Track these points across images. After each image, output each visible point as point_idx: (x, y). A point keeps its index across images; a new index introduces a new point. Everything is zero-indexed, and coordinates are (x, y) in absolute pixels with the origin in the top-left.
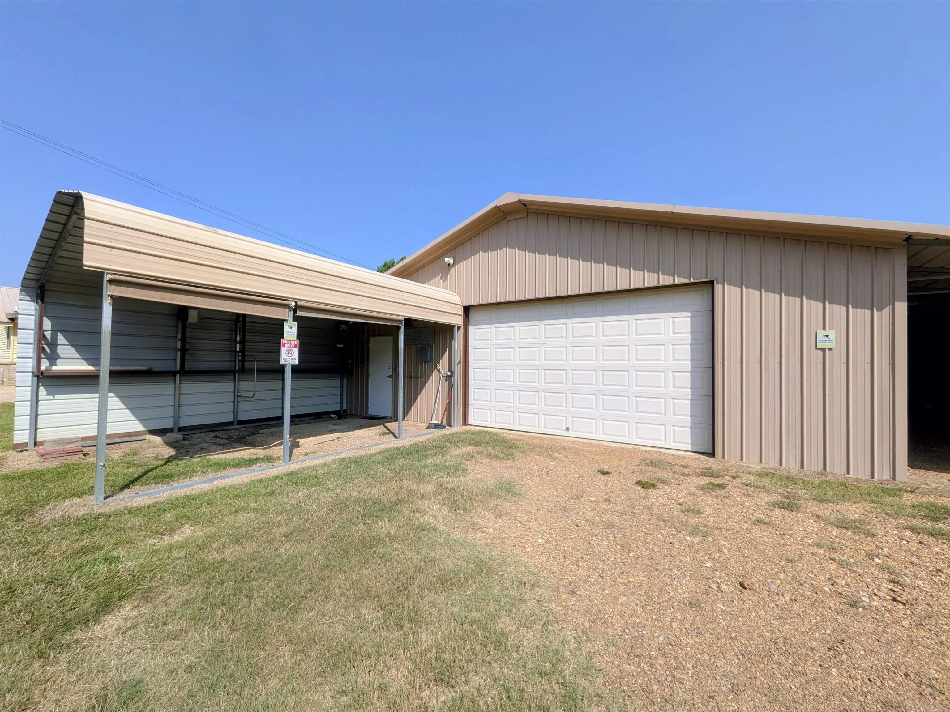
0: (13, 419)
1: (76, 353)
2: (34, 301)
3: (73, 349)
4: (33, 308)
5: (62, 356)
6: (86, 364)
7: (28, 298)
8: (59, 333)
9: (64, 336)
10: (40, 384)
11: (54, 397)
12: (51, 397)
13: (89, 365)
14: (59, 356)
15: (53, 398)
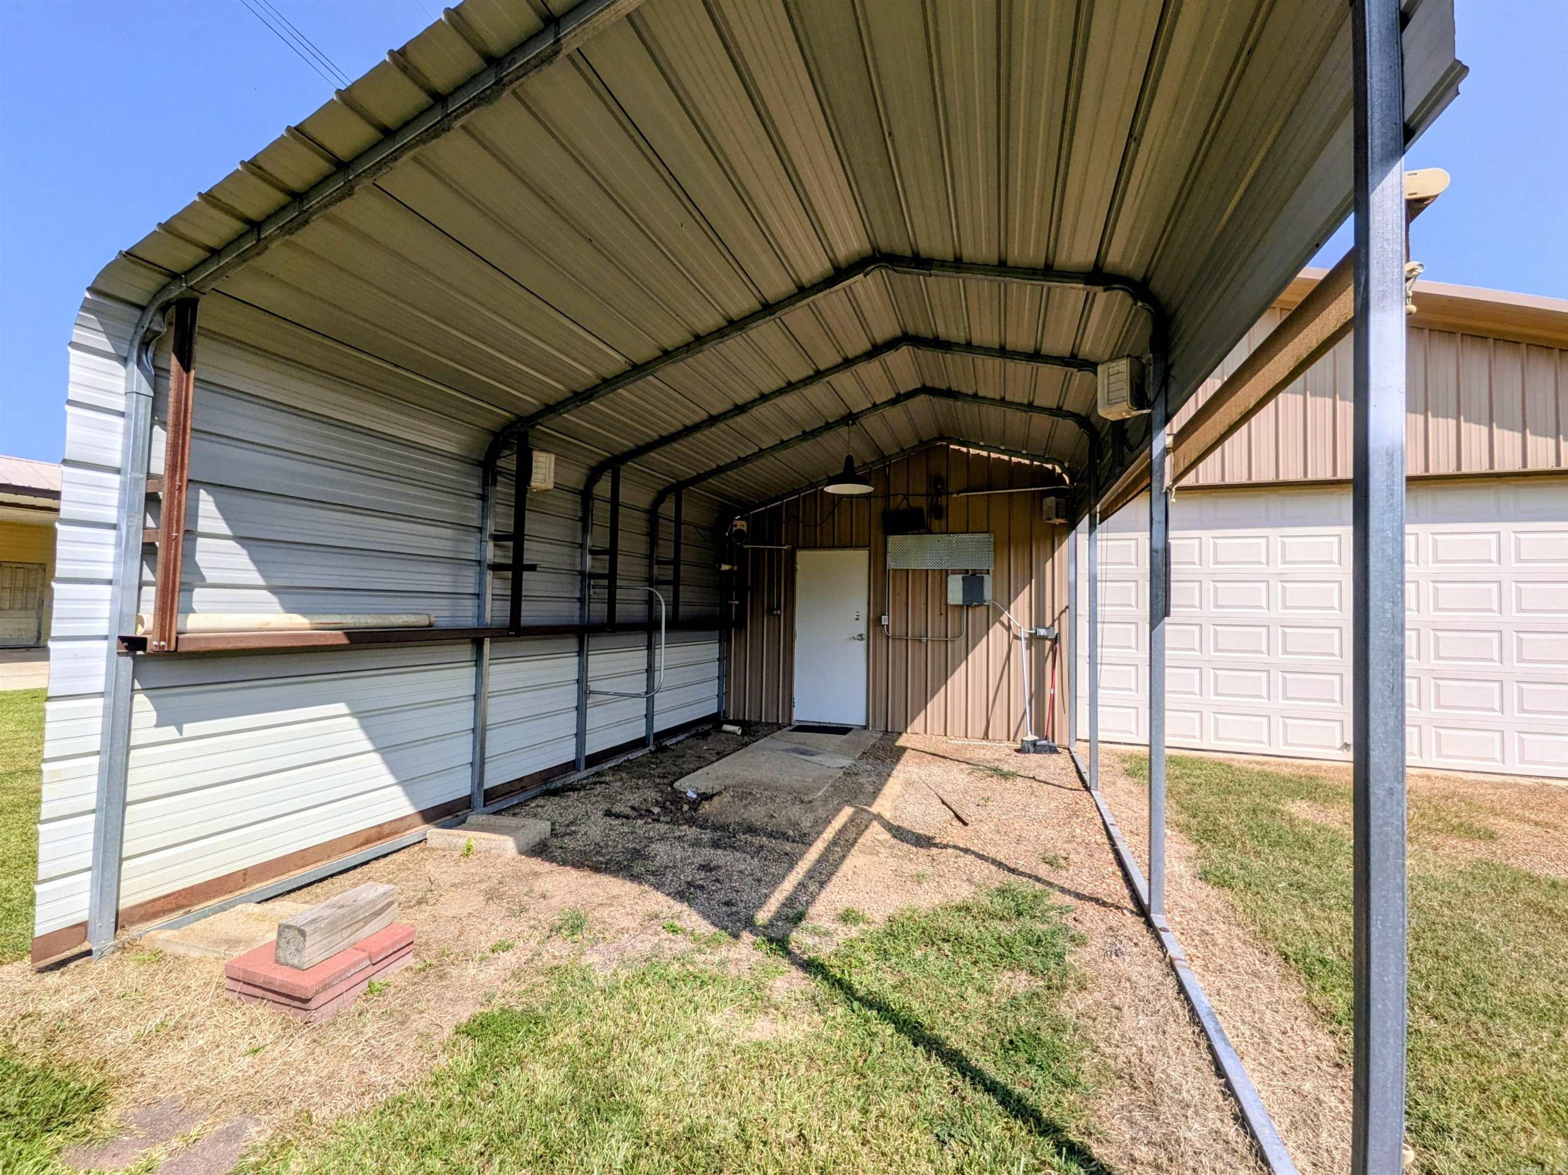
0: (35, 836)
1: (251, 565)
2: (124, 361)
3: (245, 552)
4: (120, 385)
5: (210, 576)
6: (278, 607)
7: (102, 342)
8: (202, 493)
9: (218, 504)
10: (137, 686)
11: (180, 731)
12: (170, 732)
13: (288, 610)
14: (203, 579)
15: (177, 736)
